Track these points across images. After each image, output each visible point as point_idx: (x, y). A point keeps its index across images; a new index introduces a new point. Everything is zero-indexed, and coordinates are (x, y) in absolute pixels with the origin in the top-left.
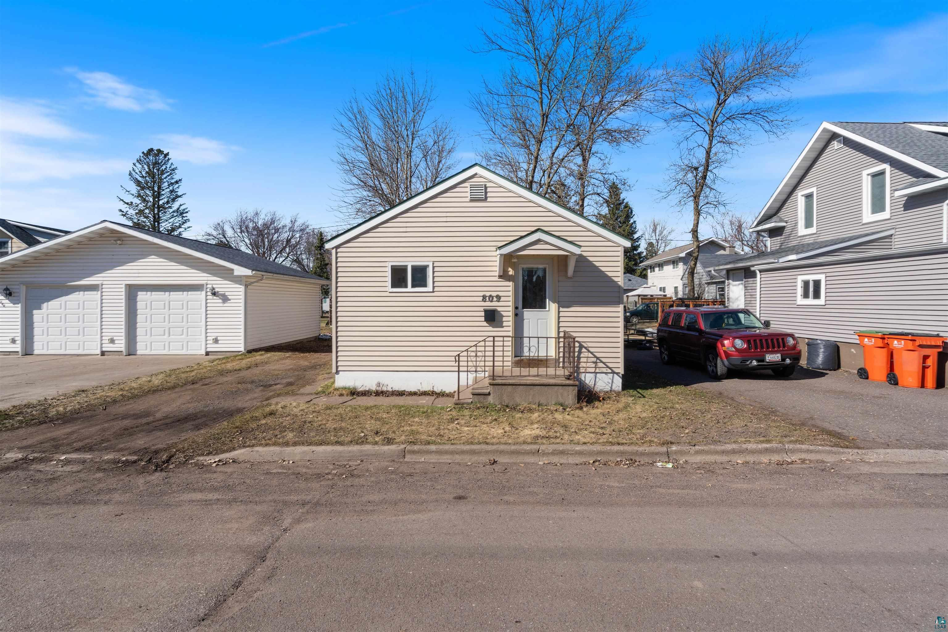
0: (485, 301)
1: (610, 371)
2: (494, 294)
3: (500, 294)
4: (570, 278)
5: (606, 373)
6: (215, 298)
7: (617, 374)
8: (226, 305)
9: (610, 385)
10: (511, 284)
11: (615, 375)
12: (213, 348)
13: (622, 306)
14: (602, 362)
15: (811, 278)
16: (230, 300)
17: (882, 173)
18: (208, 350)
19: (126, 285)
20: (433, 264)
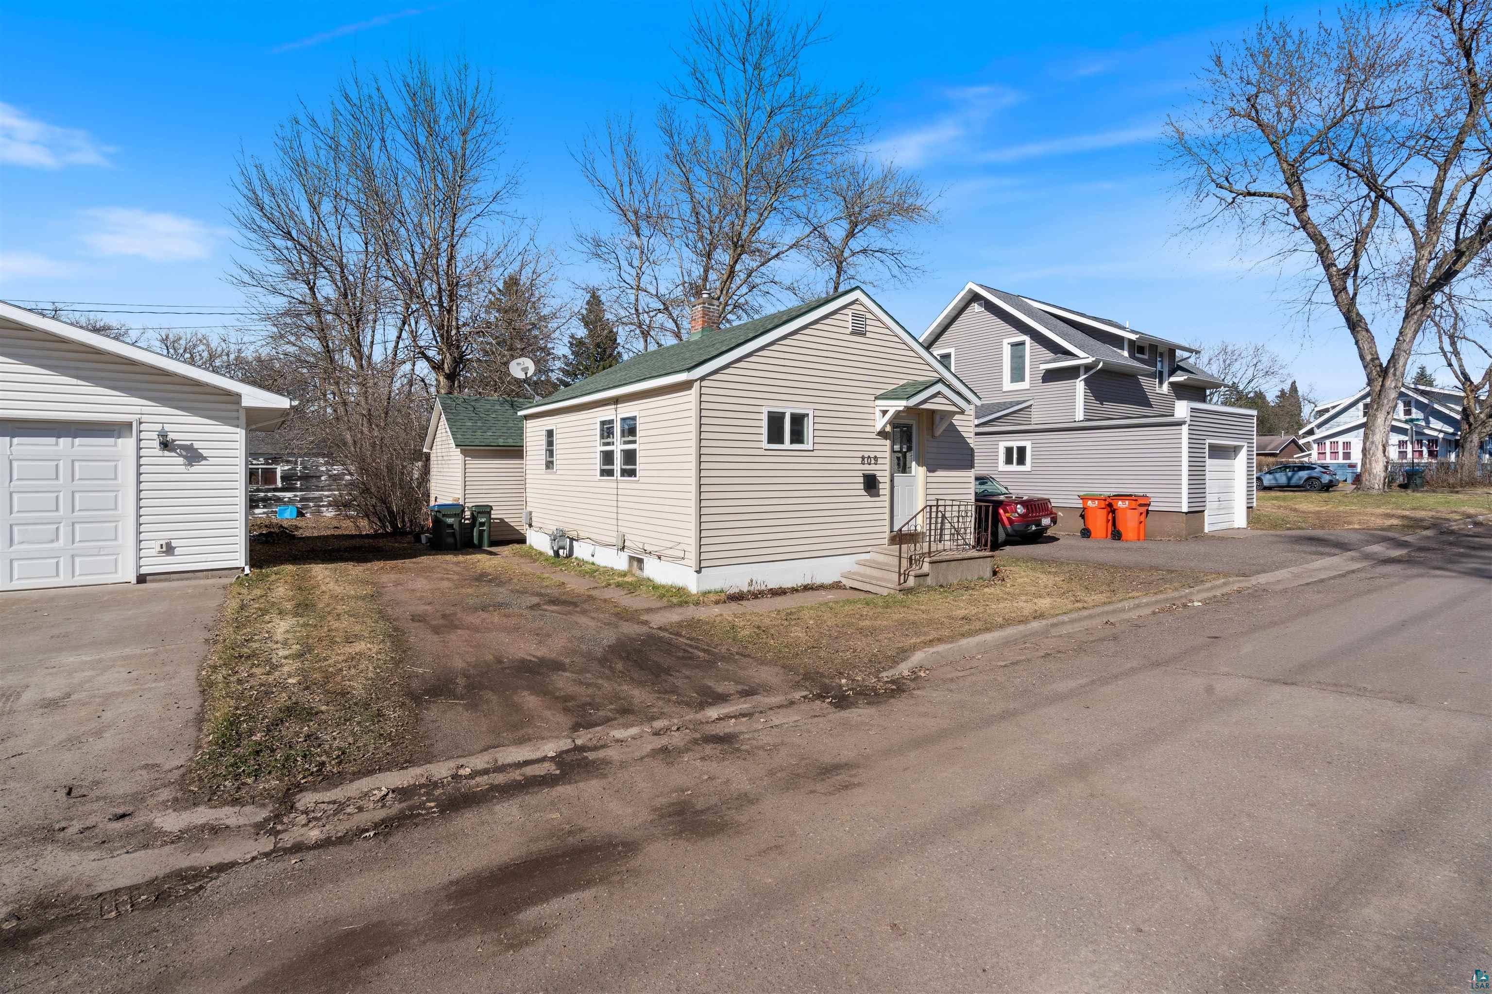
0: (864, 464)
2: (872, 455)
3: (878, 455)
4: (936, 437)
6: (166, 453)
8: (196, 469)
10: (888, 443)
12: (154, 564)
13: (972, 470)
15: (1015, 444)
16: (205, 458)
17: (1022, 344)
18: (144, 571)
20: (814, 412)
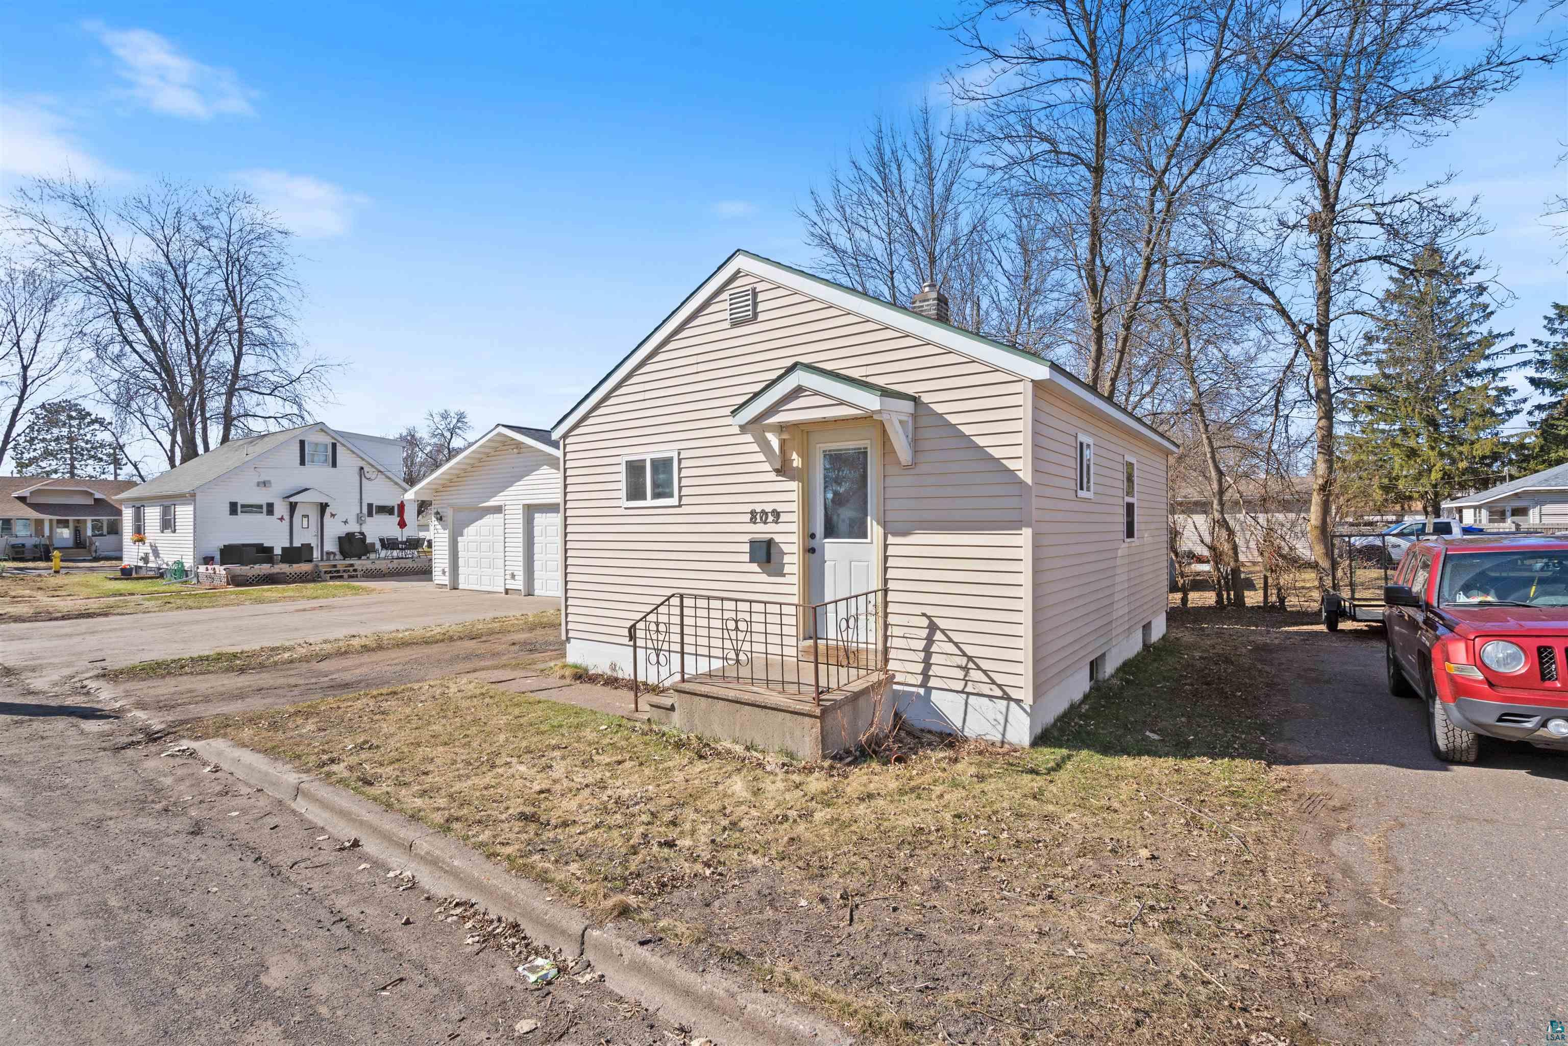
0: (755, 523)
1: (999, 693)
2: (768, 508)
3: (780, 508)
4: (907, 467)
5: (990, 697)
7: (1018, 702)
9: (1001, 729)
10: (794, 485)
11: (1012, 704)
13: (1027, 532)
14: (979, 668)
19: (524, 505)
20: (679, 454)
